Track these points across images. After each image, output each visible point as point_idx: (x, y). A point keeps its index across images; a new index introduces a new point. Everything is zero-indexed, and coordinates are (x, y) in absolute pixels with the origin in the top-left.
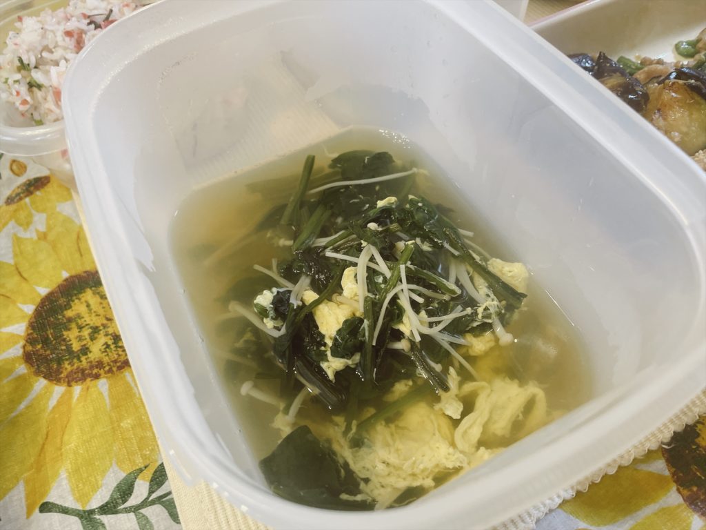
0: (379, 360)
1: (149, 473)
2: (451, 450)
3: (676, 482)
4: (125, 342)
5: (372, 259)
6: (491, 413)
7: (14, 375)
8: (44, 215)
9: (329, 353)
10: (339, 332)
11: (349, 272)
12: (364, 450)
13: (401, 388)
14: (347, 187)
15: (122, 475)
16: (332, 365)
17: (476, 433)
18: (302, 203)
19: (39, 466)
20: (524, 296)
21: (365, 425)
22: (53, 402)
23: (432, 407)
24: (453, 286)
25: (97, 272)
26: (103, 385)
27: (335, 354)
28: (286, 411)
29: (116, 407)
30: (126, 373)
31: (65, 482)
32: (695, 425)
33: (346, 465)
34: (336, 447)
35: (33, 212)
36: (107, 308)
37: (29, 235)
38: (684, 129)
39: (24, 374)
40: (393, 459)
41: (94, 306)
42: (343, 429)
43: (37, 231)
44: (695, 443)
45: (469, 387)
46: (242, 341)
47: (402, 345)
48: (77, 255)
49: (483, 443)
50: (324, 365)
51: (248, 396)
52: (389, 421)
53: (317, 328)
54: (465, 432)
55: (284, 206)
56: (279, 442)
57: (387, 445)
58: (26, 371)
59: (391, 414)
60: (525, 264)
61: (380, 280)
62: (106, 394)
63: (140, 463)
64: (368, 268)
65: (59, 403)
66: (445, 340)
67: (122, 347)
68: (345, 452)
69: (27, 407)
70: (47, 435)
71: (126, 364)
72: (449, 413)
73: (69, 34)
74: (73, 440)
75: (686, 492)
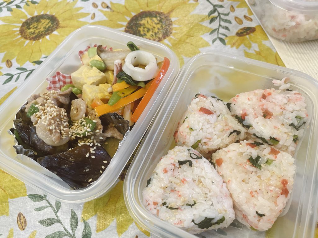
35: (251, 42)
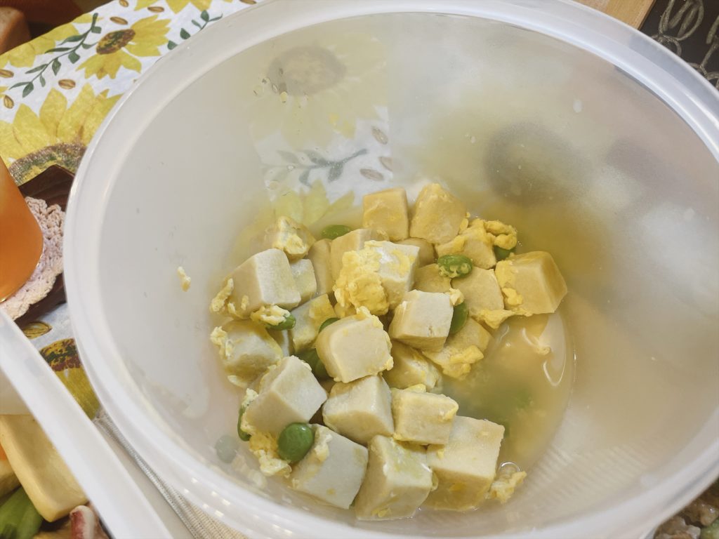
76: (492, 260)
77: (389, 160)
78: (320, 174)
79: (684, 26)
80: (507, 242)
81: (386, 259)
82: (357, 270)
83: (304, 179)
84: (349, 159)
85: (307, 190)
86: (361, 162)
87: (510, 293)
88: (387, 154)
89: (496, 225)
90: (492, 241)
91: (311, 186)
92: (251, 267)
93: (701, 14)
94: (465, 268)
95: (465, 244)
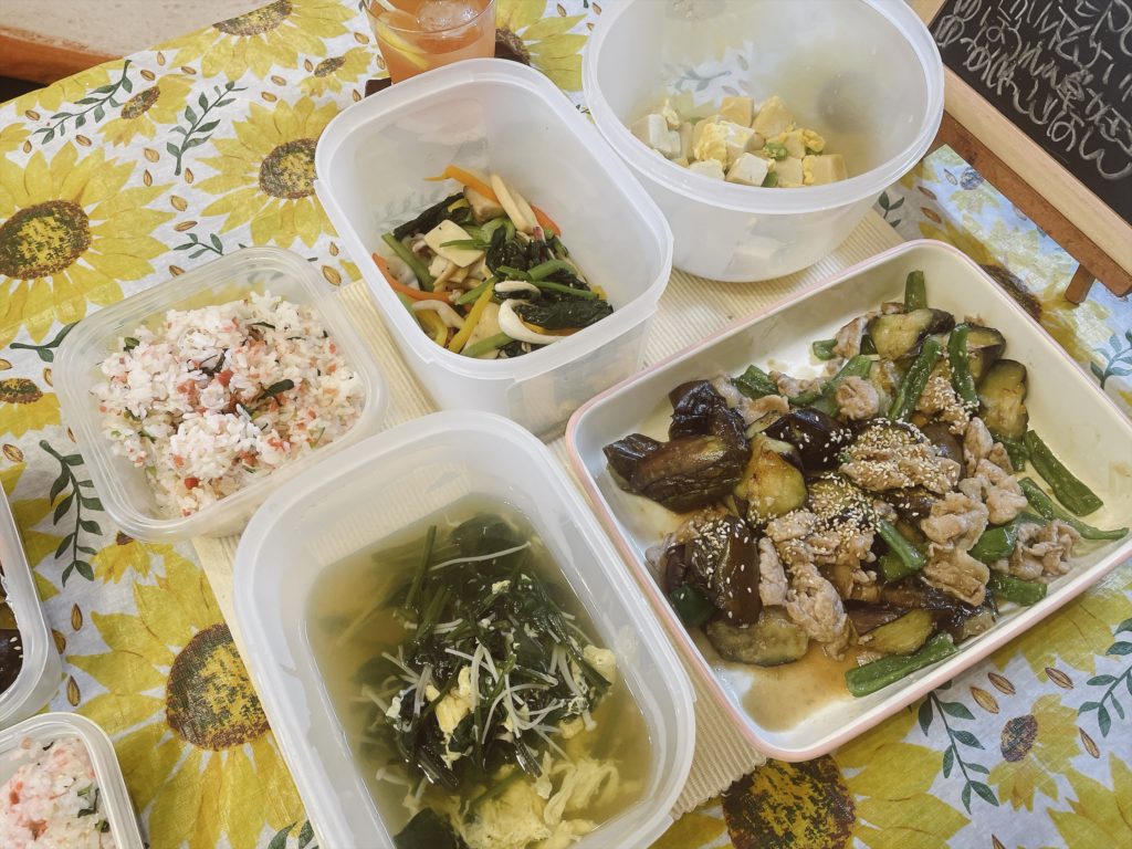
0: (487, 752)
1: (298, 830)
2: (540, 825)
3: (728, 825)
4: (263, 704)
5: (484, 660)
6: (574, 792)
7: (162, 742)
8: (162, 557)
9: (447, 748)
10: (455, 730)
11: (464, 672)
12: (475, 826)
13: (506, 770)
14: (466, 563)
15: (275, 833)
16: (450, 757)
17: (560, 809)
18: (425, 584)
19: (200, 828)
20: (609, 684)
21: (477, 804)
22: (203, 767)
23: (530, 785)
24: (551, 680)
25: (226, 626)
26: (247, 748)
27: (452, 749)
28: (414, 792)
29: (262, 770)
30: (267, 735)
31: (226, 843)
32: (752, 775)
33: (461, 839)
34: (453, 822)
36: (241, 666)
37: (149, 582)
38: (777, 493)
39: (171, 740)
40: (495, 834)
41: (228, 665)
42: (459, 808)
43: (157, 577)
44: (749, 792)
45: (559, 768)
46: (374, 725)
47: (507, 737)
48: (203, 607)
49: (566, 816)
50: (444, 757)
51: (383, 780)
52: (496, 798)
53: (438, 724)
54: (552, 809)
55: (409, 586)
56: (409, 820)
57: (493, 822)
58: (172, 736)
59: (496, 791)
60: (613, 652)
61: (490, 682)
62: (252, 758)
63: (288, 821)
64: (481, 667)
65: (210, 768)
66: (541, 730)
67: (261, 709)
68: (459, 827)
69: (179, 772)
70: (202, 798)
71: (266, 726)
72: (540, 794)
73: (182, 389)
74: (227, 802)
75: (735, 834)
76: (803, 153)
77: (745, 83)
78: (691, 85)
79: (969, 12)
80: (816, 145)
81: (732, 133)
82: (713, 135)
83: (678, 86)
84: (715, 77)
85: (678, 93)
86: (724, 81)
87: (808, 175)
88: (745, 79)
89: (812, 134)
90: (805, 143)
91: (682, 92)
92: (647, 122)
93: (979, 5)
94: (782, 153)
95: (787, 139)
